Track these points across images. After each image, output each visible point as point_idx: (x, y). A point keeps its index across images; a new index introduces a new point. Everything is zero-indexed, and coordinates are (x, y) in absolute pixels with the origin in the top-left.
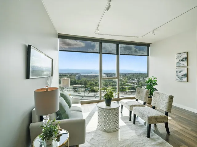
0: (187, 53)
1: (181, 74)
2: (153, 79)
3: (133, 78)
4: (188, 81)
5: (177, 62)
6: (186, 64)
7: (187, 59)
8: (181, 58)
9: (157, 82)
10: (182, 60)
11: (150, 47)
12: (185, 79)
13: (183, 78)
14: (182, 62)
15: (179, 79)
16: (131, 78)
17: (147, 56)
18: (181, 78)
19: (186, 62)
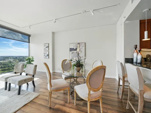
0: (49, 44)
1: (46, 55)
2: (31, 58)
3: (23, 60)
4: (49, 58)
5: (45, 48)
6: (48, 50)
7: (48, 47)
8: (46, 46)
9: (34, 60)
10: (47, 47)
11: (30, 37)
12: (48, 57)
13: (47, 57)
14: (46, 48)
15: (45, 57)
16: (21, 60)
17: (28, 43)
18: (46, 57)
19: (48, 48)
